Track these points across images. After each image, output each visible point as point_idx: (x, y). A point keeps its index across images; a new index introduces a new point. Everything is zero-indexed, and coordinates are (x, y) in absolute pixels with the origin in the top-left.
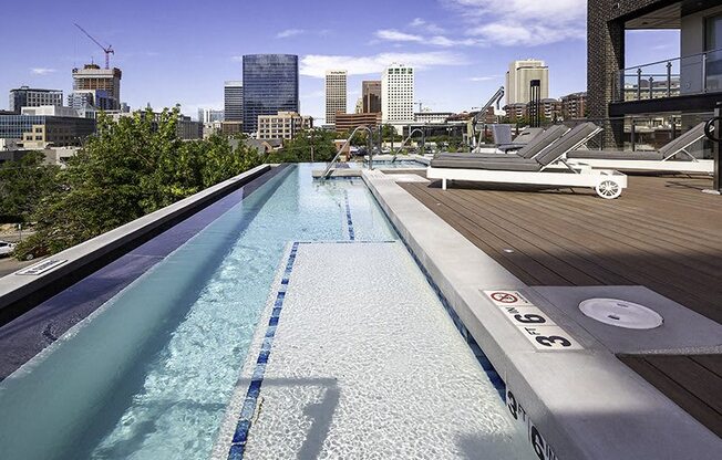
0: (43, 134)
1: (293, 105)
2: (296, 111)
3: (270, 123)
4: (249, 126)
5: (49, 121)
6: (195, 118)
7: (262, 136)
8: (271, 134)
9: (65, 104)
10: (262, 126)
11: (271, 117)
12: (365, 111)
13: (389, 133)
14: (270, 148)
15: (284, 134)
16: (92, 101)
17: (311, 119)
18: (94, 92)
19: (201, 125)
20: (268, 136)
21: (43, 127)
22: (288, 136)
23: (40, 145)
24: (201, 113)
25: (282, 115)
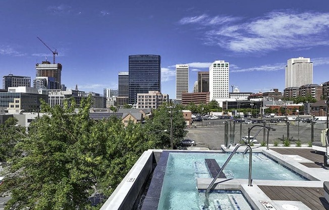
0: (19, 104)
1: (157, 87)
2: (159, 91)
3: (144, 98)
4: (132, 100)
5: (23, 96)
6: (102, 94)
7: (139, 107)
8: (144, 105)
9: (32, 86)
10: (139, 100)
11: (144, 94)
12: (200, 91)
13: (214, 106)
14: (144, 114)
15: (152, 105)
16: (46, 83)
17: (168, 96)
18: (47, 78)
19: (105, 99)
20: (143, 107)
21: (19, 99)
22: (154, 107)
23: (17, 111)
24: (105, 91)
25: (151, 93)
